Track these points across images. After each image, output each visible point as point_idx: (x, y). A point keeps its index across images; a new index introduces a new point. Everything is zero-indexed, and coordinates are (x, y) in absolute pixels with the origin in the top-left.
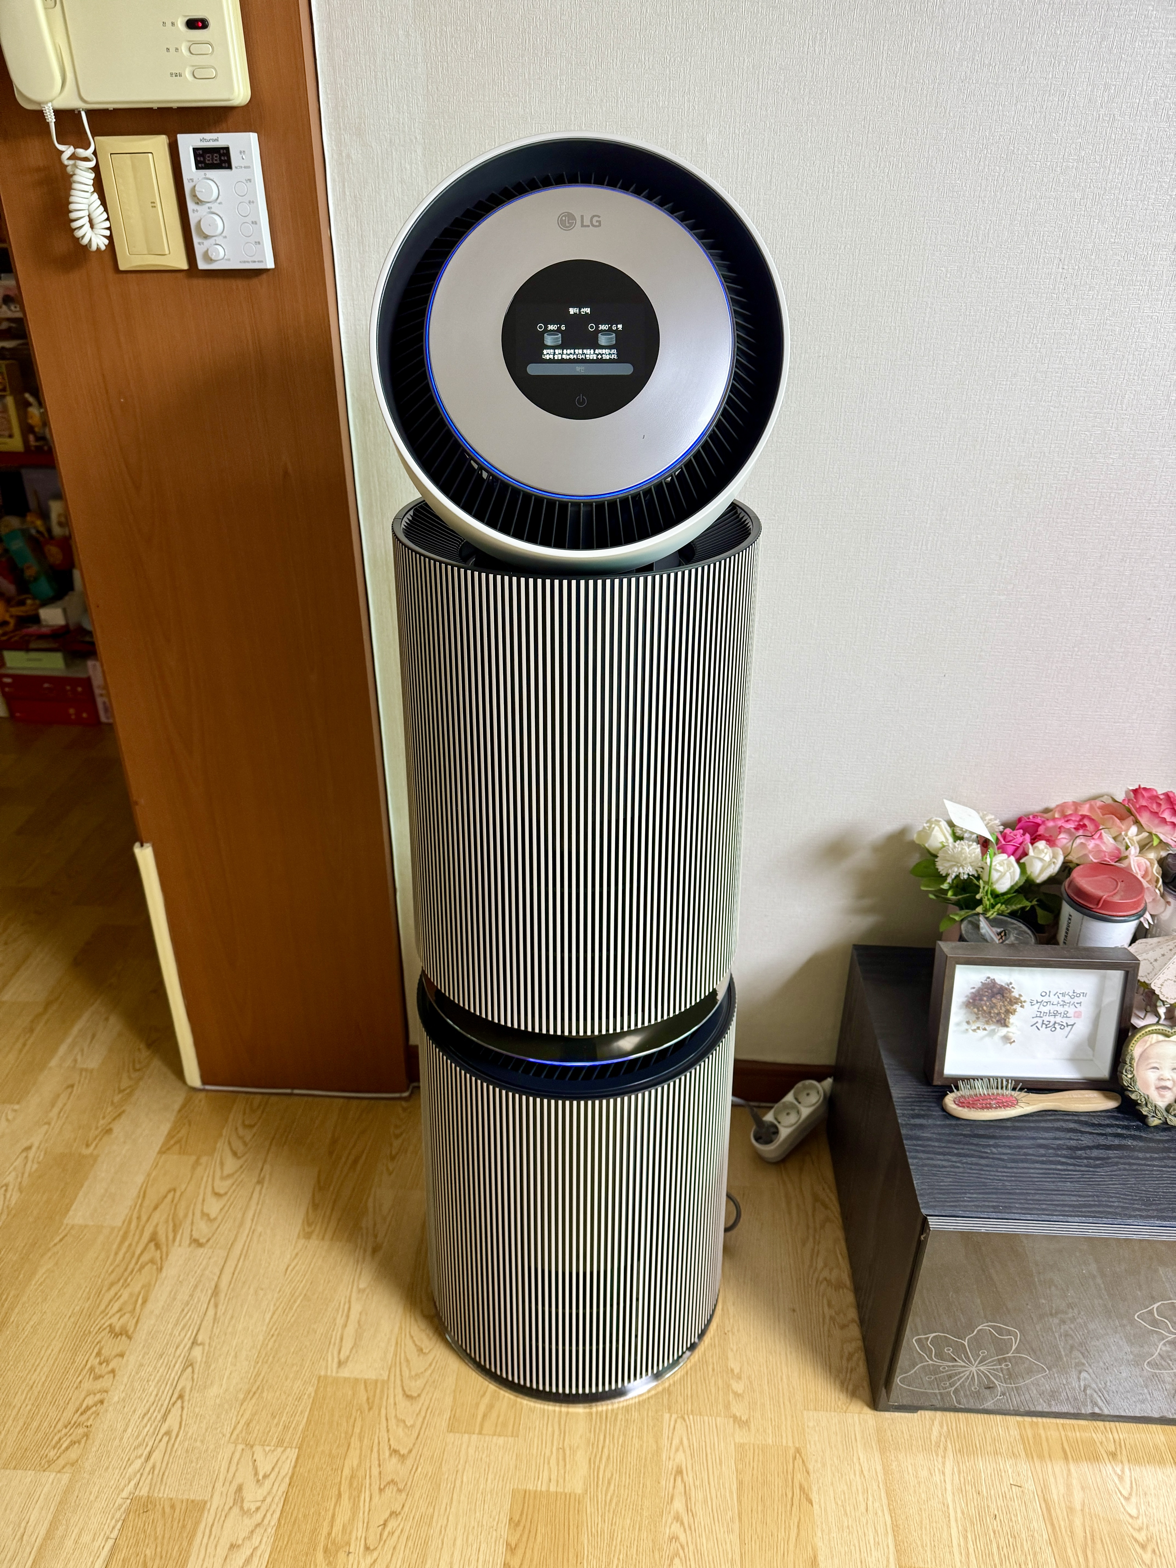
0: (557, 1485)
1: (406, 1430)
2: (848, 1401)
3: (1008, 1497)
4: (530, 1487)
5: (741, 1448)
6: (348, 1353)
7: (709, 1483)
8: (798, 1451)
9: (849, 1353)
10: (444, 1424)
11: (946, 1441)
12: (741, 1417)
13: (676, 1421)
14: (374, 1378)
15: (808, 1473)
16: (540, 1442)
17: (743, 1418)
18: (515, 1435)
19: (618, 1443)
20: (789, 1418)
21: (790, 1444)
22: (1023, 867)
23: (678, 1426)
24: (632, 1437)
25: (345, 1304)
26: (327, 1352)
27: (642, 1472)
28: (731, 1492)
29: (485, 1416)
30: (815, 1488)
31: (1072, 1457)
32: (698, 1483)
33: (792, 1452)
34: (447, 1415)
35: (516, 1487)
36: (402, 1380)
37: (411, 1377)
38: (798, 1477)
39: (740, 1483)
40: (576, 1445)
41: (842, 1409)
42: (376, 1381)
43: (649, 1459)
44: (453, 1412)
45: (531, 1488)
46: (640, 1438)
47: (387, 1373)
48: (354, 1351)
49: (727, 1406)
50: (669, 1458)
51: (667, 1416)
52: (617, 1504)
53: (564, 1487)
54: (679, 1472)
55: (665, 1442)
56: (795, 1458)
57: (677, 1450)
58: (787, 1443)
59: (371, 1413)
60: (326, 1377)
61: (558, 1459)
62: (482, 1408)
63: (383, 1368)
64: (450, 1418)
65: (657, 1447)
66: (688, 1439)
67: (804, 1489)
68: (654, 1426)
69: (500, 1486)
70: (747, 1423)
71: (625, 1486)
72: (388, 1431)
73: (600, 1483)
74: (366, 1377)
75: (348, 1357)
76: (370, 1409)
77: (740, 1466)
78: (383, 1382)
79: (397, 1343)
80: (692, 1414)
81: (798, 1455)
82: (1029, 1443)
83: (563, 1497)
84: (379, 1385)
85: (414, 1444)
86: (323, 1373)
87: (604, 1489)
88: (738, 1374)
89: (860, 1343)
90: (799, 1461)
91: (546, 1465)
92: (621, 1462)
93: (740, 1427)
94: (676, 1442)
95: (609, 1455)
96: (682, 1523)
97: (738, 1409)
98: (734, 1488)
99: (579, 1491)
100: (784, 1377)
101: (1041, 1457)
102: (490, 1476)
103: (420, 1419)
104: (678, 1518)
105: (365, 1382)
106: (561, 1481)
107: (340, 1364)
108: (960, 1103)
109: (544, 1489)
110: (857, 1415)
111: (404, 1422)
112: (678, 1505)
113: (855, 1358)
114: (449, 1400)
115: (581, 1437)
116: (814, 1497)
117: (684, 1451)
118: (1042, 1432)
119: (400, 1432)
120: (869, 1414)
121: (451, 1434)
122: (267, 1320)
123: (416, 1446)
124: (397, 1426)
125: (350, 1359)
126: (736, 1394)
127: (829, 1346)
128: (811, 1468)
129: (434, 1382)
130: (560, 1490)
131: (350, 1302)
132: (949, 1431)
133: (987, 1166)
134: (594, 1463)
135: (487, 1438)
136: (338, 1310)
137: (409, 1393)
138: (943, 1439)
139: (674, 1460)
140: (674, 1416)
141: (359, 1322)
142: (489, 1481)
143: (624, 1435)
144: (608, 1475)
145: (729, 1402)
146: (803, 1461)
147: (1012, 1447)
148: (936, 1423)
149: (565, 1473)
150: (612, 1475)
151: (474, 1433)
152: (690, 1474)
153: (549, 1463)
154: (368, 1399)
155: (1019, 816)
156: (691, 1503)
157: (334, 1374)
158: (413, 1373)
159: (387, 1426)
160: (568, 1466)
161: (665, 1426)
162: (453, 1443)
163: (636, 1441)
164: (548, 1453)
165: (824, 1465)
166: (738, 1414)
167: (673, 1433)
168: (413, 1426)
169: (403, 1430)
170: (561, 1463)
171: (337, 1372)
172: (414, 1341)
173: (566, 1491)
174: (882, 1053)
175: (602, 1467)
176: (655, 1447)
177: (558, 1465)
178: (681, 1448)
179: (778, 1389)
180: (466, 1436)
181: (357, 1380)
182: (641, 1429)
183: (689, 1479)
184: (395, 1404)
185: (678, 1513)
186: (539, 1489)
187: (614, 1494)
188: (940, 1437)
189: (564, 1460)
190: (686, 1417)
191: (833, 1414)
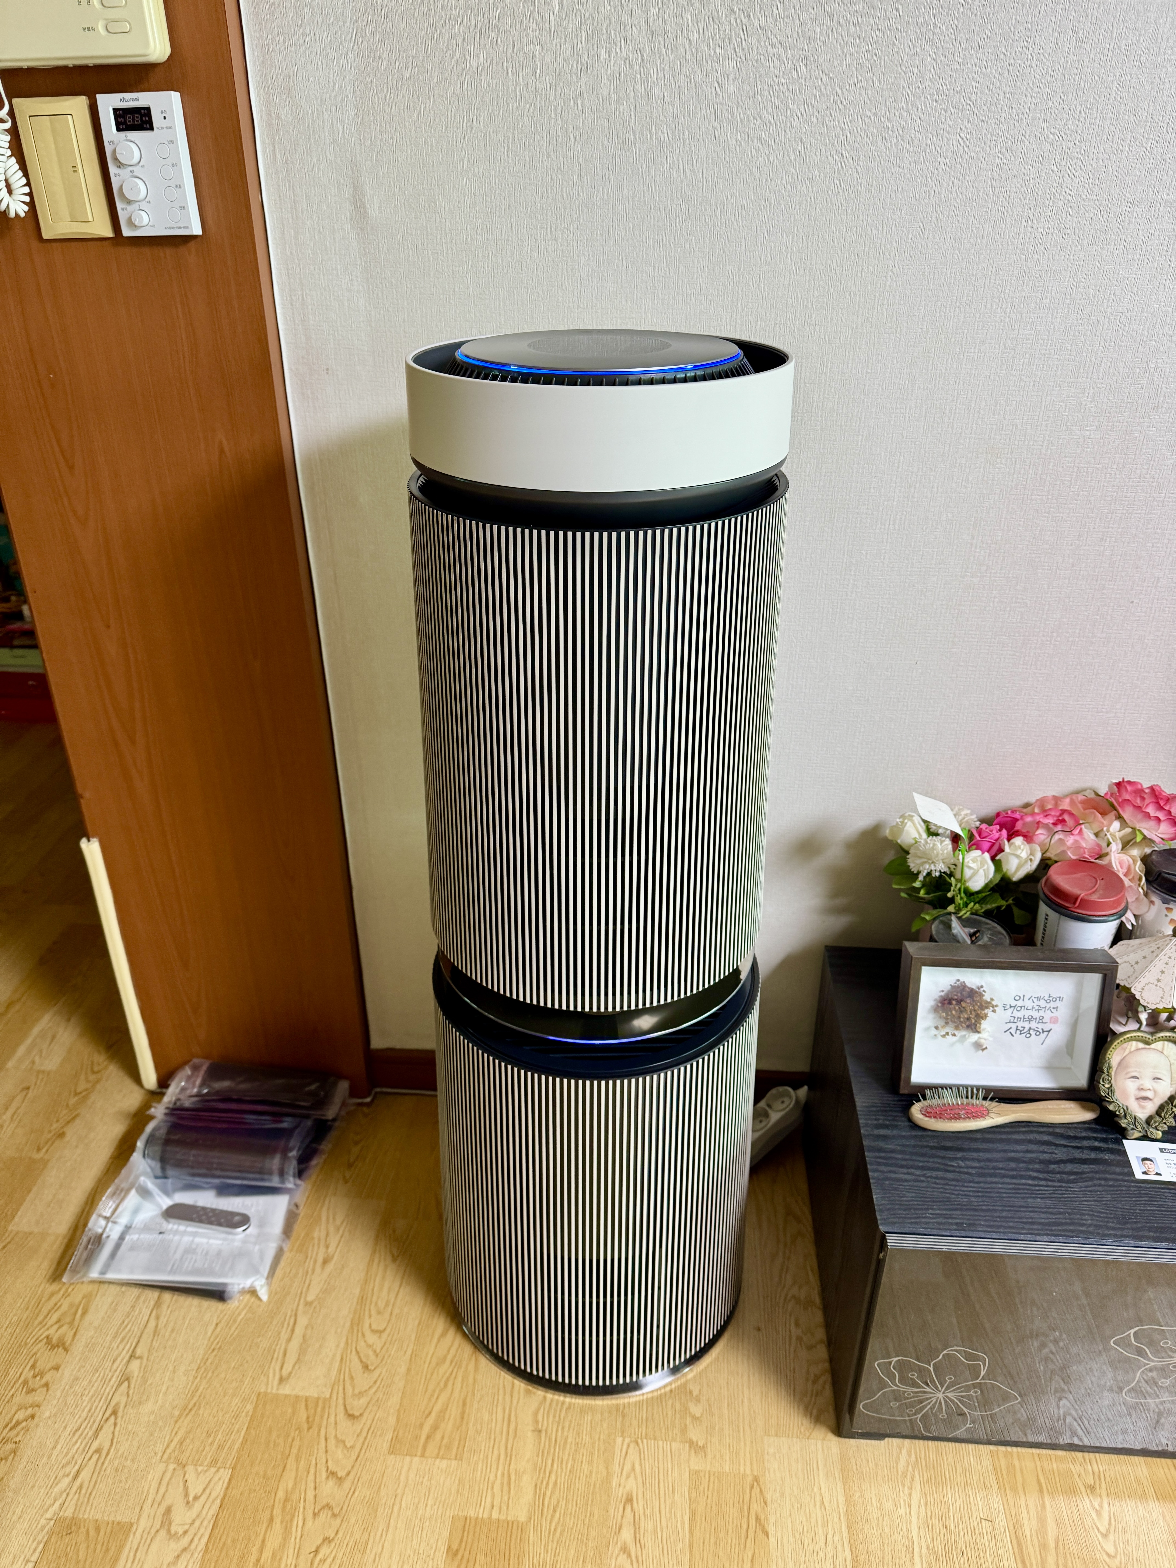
0: (500, 1513)
1: (345, 1451)
2: (812, 1426)
3: (977, 1532)
4: (472, 1513)
5: (696, 1474)
6: (290, 1369)
7: (660, 1513)
8: (756, 1479)
9: (815, 1376)
10: (386, 1446)
11: (914, 1471)
12: (697, 1443)
13: (628, 1446)
14: (316, 1395)
15: (765, 1503)
16: (484, 1466)
17: (699, 1444)
18: (458, 1457)
19: (566, 1469)
20: (748, 1443)
21: (748, 1471)
22: (998, 864)
23: (630, 1451)
24: (582, 1462)
25: (291, 1317)
26: (269, 1368)
27: (590, 1500)
28: (683, 1523)
29: (428, 1437)
30: (772, 1520)
31: (1048, 1490)
32: (648, 1512)
33: (750, 1479)
34: (389, 1436)
35: (456, 1513)
36: (344, 1398)
37: (353, 1395)
38: (755, 1507)
39: (693, 1513)
40: (522, 1470)
41: (805, 1435)
42: (318, 1399)
43: (598, 1485)
44: (396, 1433)
45: (472, 1515)
46: (590, 1463)
47: (330, 1391)
48: (297, 1367)
49: (684, 1430)
50: (620, 1485)
51: (619, 1440)
52: (561, 1534)
53: (507, 1515)
54: (629, 1500)
55: (616, 1467)
56: (752, 1487)
57: (628, 1477)
58: (745, 1470)
59: (311, 1431)
60: (266, 1394)
61: (502, 1484)
62: (426, 1429)
63: (326, 1386)
64: (392, 1439)
65: (608, 1473)
66: (641, 1465)
67: (760, 1520)
68: (605, 1450)
69: (440, 1513)
70: (703, 1448)
71: (571, 1514)
72: (326, 1451)
73: (545, 1510)
74: (307, 1394)
75: (290, 1373)
76: (309, 1429)
77: (693, 1495)
78: (325, 1400)
79: (342, 1359)
80: (646, 1438)
81: (755, 1484)
82: (1002, 1474)
83: (505, 1525)
84: (320, 1404)
85: (353, 1467)
86: (262, 1390)
87: (549, 1516)
88: (697, 1396)
89: (827, 1365)
90: (756, 1490)
91: (489, 1489)
92: (569, 1489)
93: (695, 1452)
94: (627, 1467)
95: (556, 1481)
96: (629, 1555)
97: (695, 1434)
98: (686, 1518)
99: (522, 1518)
100: (746, 1400)
101: (1014, 1489)
102: (430, 1502)
103: (361, 1439)
104: (625, 1550)
105: (306, 1400)
106: (504, 1508)
107: (281, 1380)
108: (927, 1114)
109: (485, 1516)
110: (820, 1442)
111: (344, 1442)
112: (627, 1535)
113: (821, 1381)
114: (392, 1420)
115: (528, 1461)
116: (771, 1529)
117: (636, 1478)
118: (1016, 1462)
119: (339, 1453)
120: (833, 1442)
121: (392, 1456)
122: (209, 1333)
123: (355, 1469)
124: (336, 1447)
125: (292, 1375)
126: (694, 1418)
127: (794, 1368)
128: (768, 1497)
129: (378, 1400)
130: (502, 1517)
131: (296, 1315)
132: (917, 1461)
133: (953, 1180)
134: (540, 1490)
135: (429, 1460)
136: (283, 1323)
137: (351, 1412)
138: (910, 1468)
139: (625, 1487)
140: (627, 1440)
141: (304, 1337)
142: (428, 1508)
143: (574, 1460)
144: (554, 1502)
145: (686, 1425)
146: (761, 1490)
147: (984, 1479)
148: (904, 1451)
149: (509, 1499)
150: (558, 1502)
151: (416, 1456)
152: (641, 1503)
153: (493, 1488)
154: (308, 1418)
155: (998, 811)
156: (639, 1534)
157: (274, 1391)
158: (357, 1391)
159: (326, 1447)
160: (512, 1492)
161: (617, 1451)
162: (393, 1466)
163: (585, 1466)
164: (492, 1478)
165: (782, 1495)
166: (694, 1439)
167: (625, 1458)
168: (352, 1447)
169: (342, 1450)
170: (506, 1488)
171: (278, 1389)
172: (360, 1358)
173: (509, 1518)
174: (849, 1060)
175: (548, 1493)
176: (605, 1473)
177: (502, 1491)
178: (632, 1475)
179: (739, 1413)
180: (408, 1458)
181: (297, 1397)
182: (592, 1454)
183: (639, 1506)
184: (336, 1423)
185: (625, 1543)
186: (480, 1516)
187: (559, 1522)
188: (908, 1466)
189: (509, 1485)
190: (640, 1441)
191: (795, 1440)
